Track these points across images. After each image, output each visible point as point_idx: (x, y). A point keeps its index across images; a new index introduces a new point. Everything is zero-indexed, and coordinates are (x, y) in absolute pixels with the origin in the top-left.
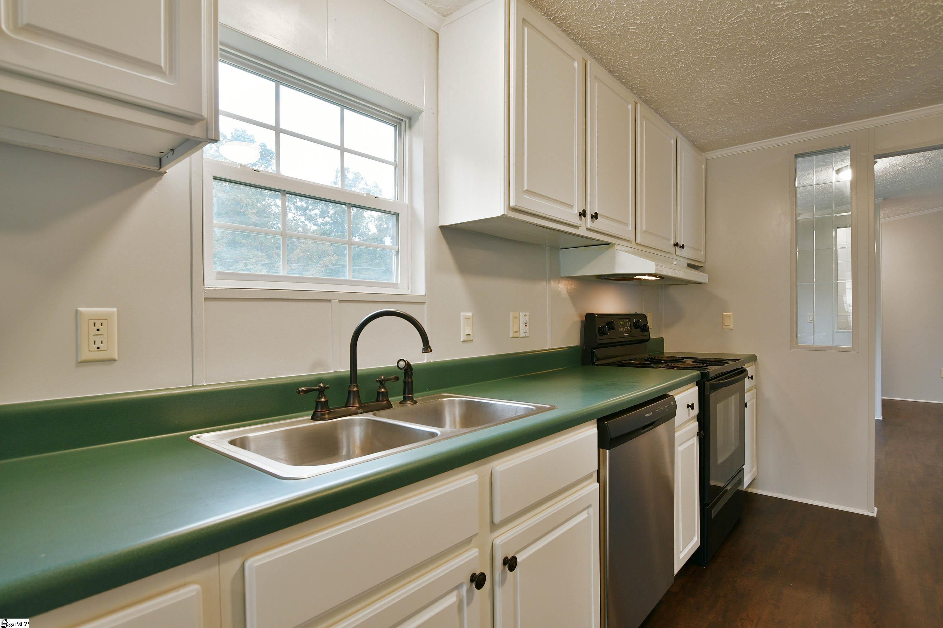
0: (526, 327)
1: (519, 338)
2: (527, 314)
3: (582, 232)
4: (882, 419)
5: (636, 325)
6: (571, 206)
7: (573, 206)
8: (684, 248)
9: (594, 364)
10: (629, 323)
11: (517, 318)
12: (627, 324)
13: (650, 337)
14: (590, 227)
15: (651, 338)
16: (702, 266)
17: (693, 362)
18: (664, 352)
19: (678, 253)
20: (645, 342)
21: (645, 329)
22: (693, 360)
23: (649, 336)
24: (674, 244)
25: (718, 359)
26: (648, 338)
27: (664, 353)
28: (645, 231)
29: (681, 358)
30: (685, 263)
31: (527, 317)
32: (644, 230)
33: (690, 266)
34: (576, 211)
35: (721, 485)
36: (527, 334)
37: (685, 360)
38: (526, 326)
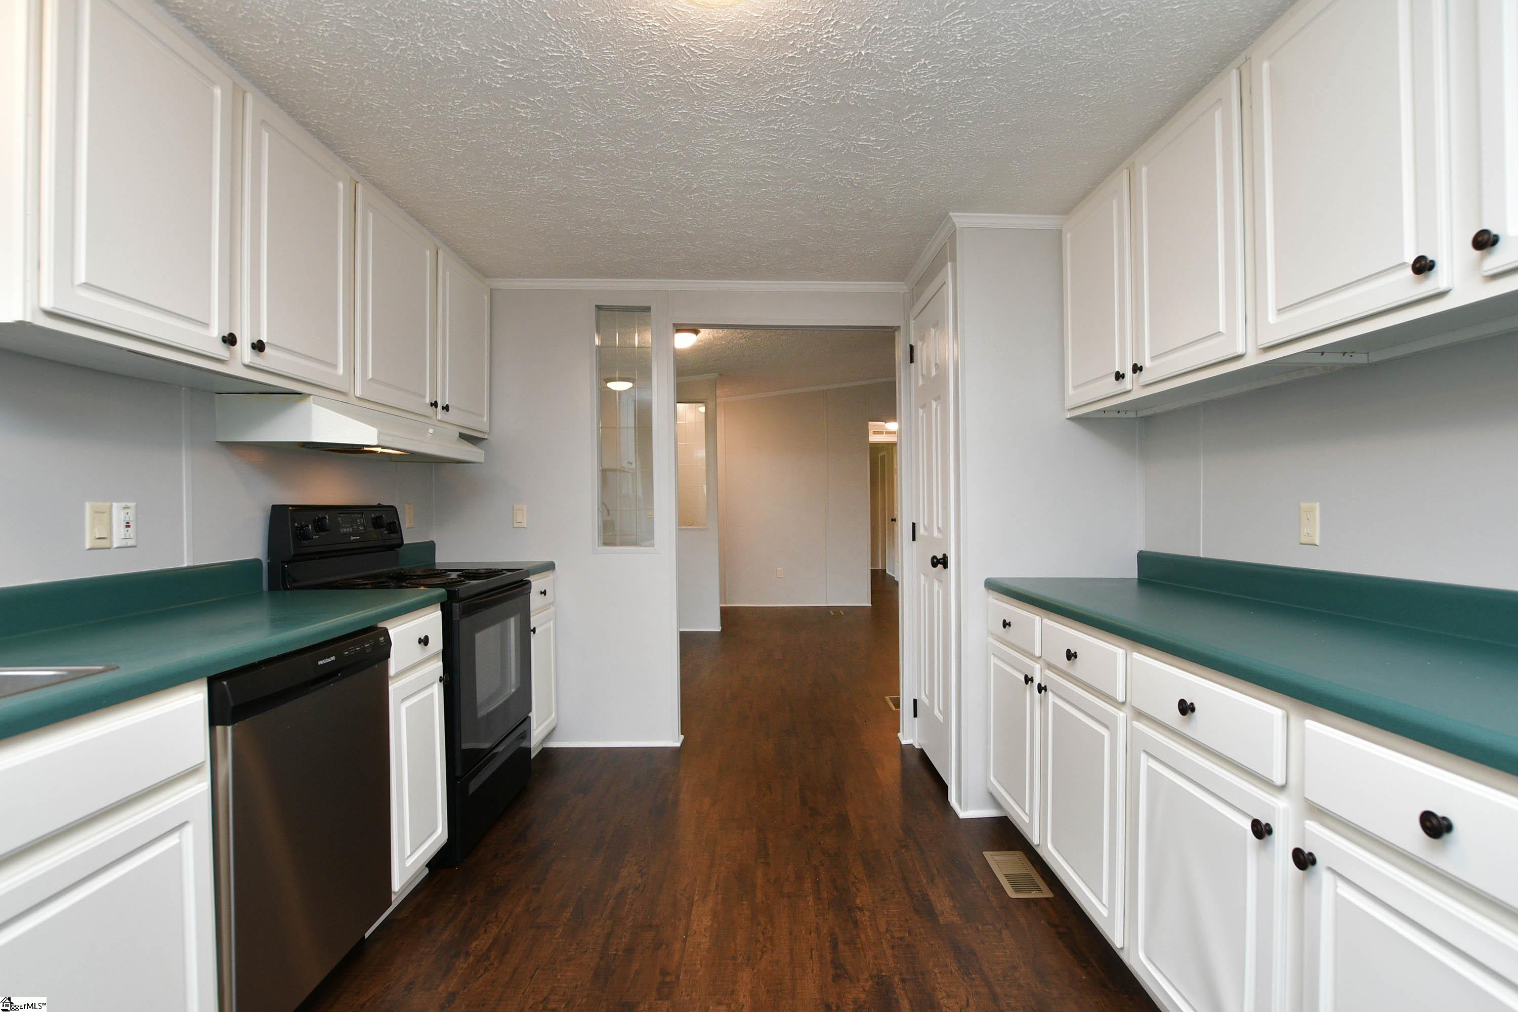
0: (128, 529)
1: (109, 548)
2: (132, 504)
3: (235, 370)
4: (720, 630)
5: (377, 523)
6: (206, 325)
7: (208, 324)
8: (449, 410)
9: (286, 589)
10: (361, 521)
11: (103, 512)
12: (357, 521)
13: (403, 542)
14: (251, 362)
15: (405, 543)
16: (486, 438)
17: (459, 576)
18: (435, 563)
19: (439, 417)
20: (396, 549)
21: (394, 528)
22: (458, 573)
23: (402, 538)
24: (431, 403)
25: (491, 569)
26: (400, 542)
27: (436, 565)
28: (371, 379)
29: (444, 571)
30: (456, 432)
31: (131, 512)
32: (370, 377)
33: (463, 436)
34: (216, 332)
35: (486, 745)
36: (131, 543)
37: (449, 573)
38: (128, 526)
